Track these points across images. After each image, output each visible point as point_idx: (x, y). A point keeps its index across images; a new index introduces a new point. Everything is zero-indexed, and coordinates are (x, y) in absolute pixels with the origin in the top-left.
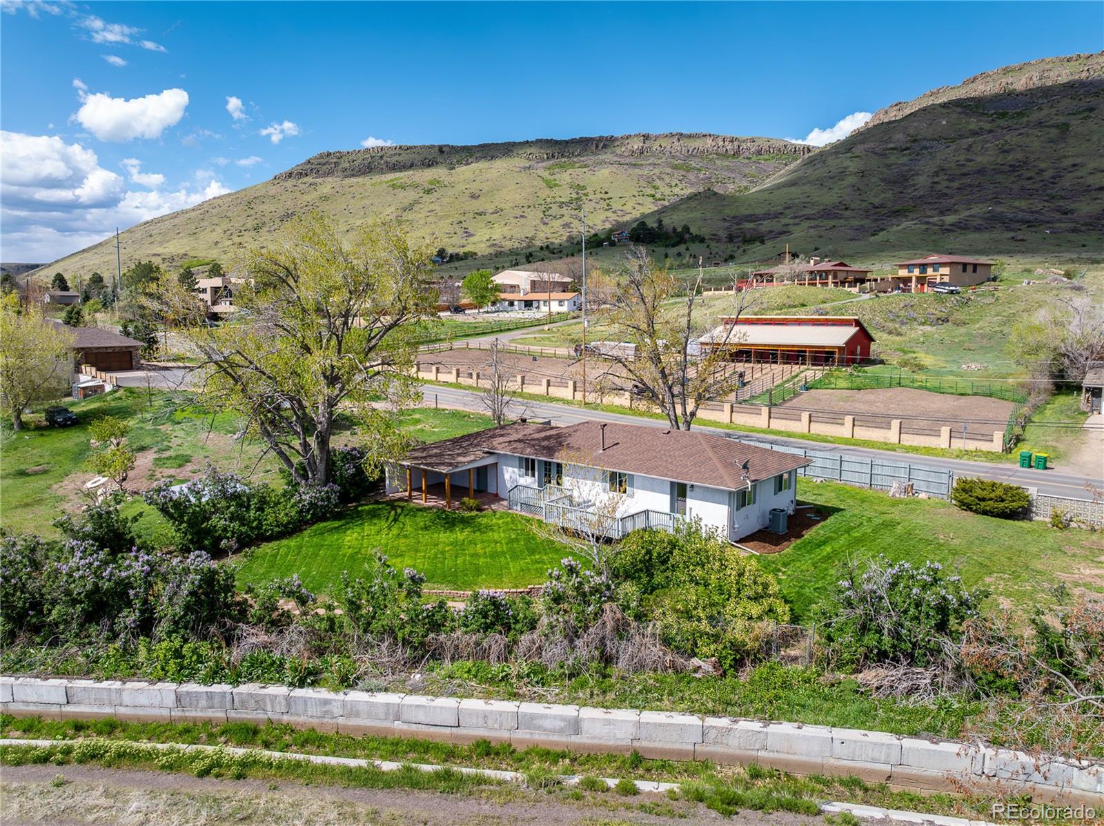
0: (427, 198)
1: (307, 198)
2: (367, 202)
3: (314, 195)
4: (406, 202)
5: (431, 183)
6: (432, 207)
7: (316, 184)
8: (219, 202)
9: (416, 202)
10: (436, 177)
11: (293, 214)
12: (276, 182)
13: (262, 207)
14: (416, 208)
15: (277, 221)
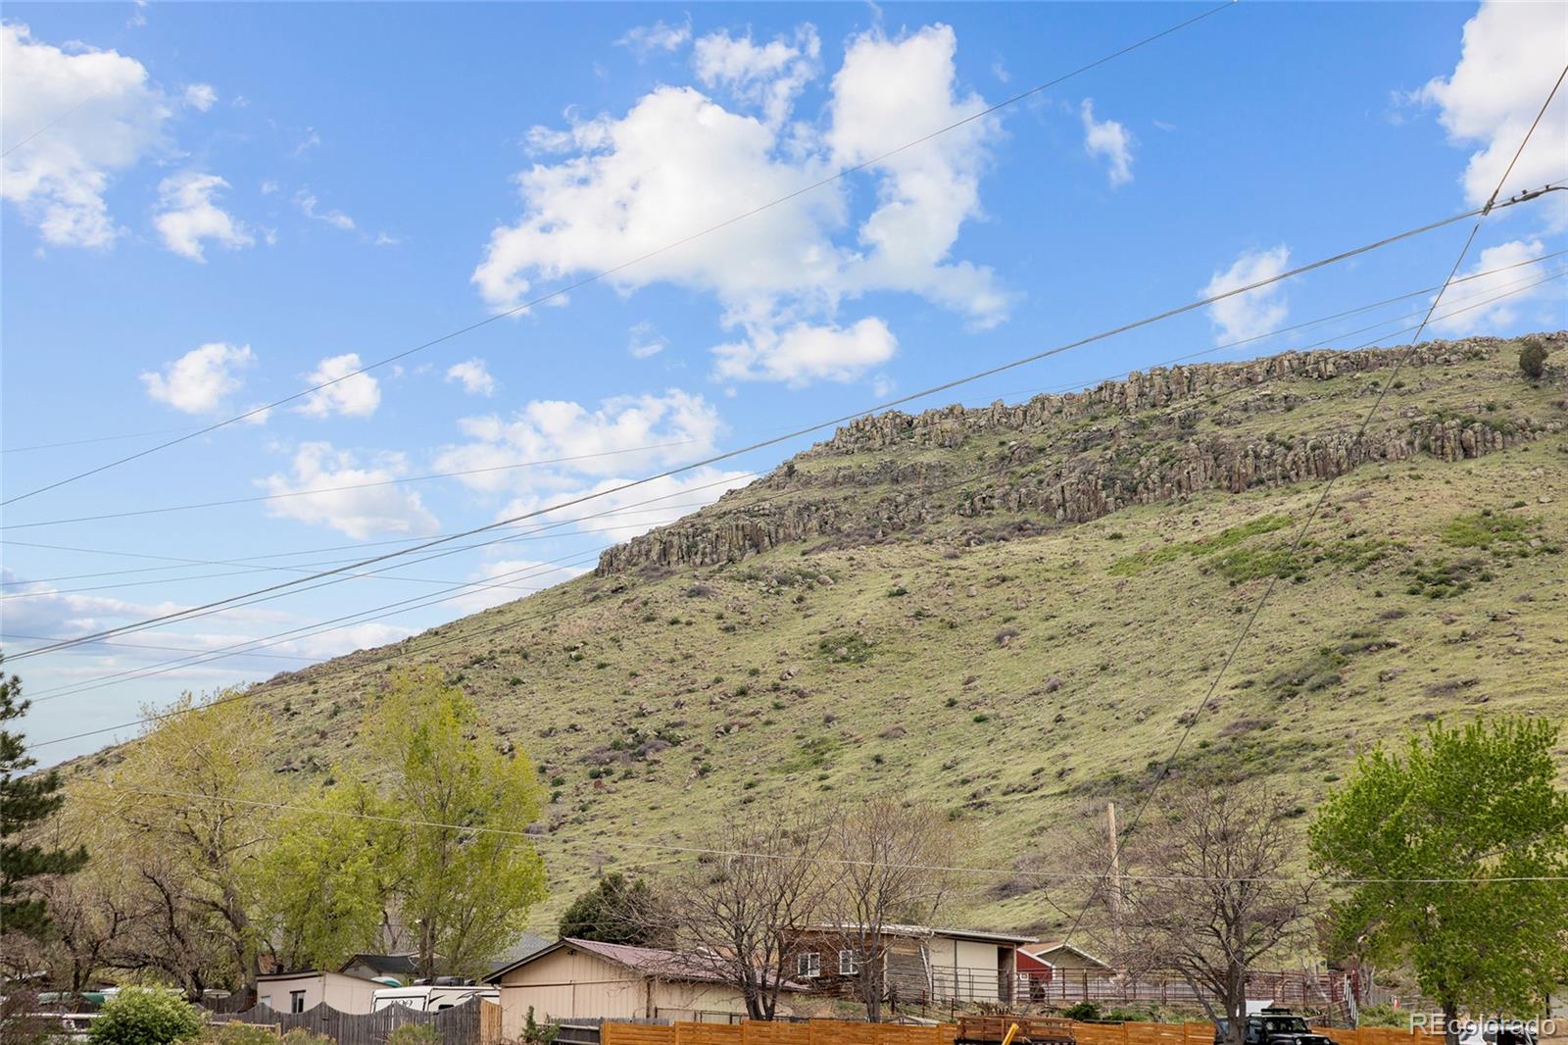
0: (1426, 618)
1: (755, 650)
2: (1084, 656)
3: (797, 633)
4: (1303, 645)
5: (1457, 534)
6: (1460, 663)
7: (811, 579)
8: (295, 693)
9: (1367, 643)
10: (1492, 500)
11: (667, 738)
12: (608, 584)
13: (508, 707)
14: (1364, 671)
15: (577, 777)
